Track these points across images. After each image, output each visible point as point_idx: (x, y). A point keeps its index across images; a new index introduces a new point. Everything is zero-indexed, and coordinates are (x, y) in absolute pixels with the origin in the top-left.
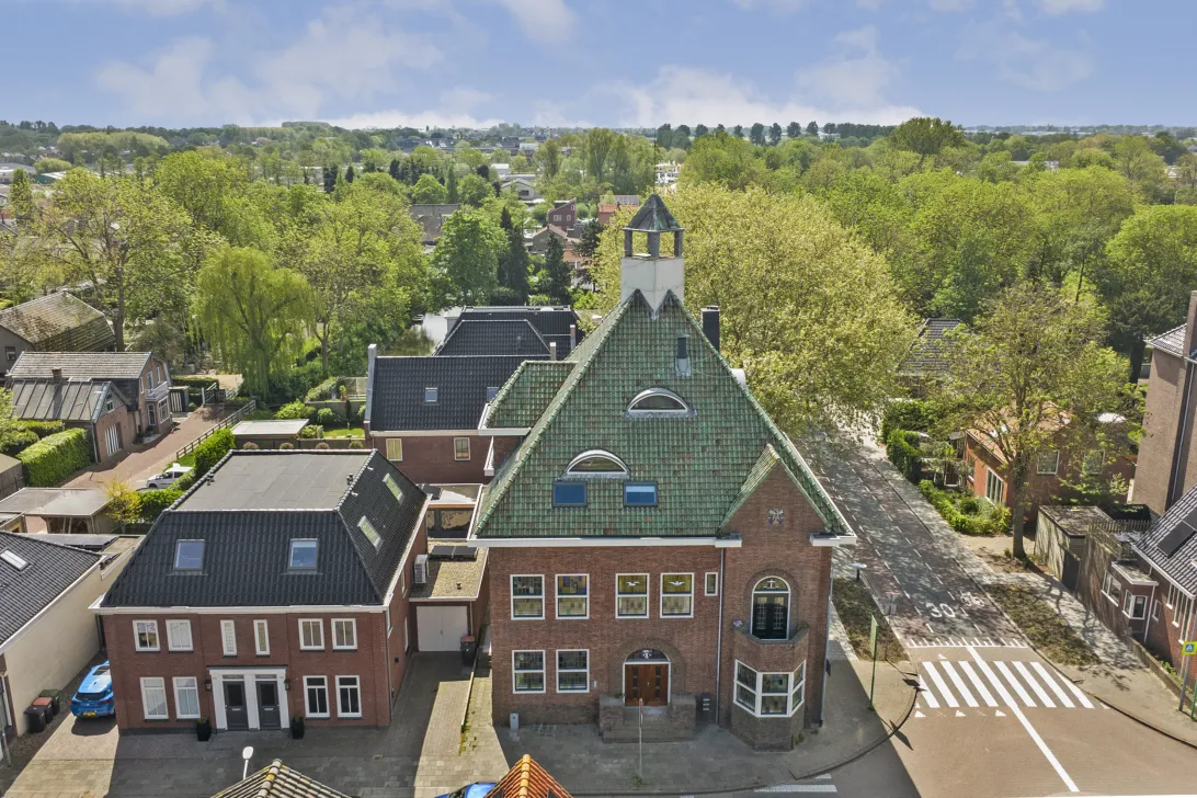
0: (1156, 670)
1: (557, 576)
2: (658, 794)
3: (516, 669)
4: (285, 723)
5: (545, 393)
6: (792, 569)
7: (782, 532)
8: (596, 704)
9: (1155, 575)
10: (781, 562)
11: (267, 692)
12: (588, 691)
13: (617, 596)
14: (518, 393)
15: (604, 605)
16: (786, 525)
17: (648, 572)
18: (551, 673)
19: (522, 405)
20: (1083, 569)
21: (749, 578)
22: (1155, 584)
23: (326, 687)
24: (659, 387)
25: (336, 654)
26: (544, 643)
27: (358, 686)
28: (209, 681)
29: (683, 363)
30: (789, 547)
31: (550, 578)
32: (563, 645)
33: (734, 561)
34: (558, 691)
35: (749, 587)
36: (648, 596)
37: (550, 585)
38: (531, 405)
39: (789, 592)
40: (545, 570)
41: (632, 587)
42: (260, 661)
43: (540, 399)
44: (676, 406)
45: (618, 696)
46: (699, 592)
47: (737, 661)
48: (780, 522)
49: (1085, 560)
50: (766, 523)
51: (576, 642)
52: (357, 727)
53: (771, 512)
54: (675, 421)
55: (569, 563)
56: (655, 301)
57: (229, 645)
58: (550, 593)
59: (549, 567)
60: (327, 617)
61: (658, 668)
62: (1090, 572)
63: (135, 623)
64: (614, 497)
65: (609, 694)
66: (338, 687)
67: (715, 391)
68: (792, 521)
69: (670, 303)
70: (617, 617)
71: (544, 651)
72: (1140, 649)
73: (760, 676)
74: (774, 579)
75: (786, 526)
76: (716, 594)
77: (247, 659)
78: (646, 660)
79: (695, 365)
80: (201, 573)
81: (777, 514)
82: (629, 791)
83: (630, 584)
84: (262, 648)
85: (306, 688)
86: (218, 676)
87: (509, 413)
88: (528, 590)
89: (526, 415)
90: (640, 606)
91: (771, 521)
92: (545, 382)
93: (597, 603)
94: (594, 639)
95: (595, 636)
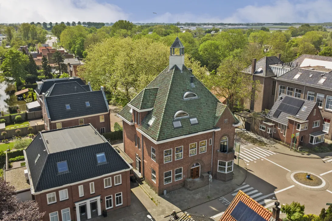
0: (280, 143)
2: (215, 199)
3: (165, 177)
4: (100, 213)
5: (153, 97)
6: (228, 134)
7: (227, 125)
8: (185, 182)
9: (274, 122)
10: (226, 132)
11: (94, 206)
12: (182, 179)
13: (190, 150)
14: (146, 98)
15: (186, 153)
16: (228, 123)
17: (197, 142)
18: (173, 176)
19: (148, 101)
20: (252, 125)
21: (220, 138)
22: (274, 124)
23: (112, 198)
24: (189, 91)
25: (116, 187)
26: (172, 168)
27: (121, 195)
28: (75, 208)
29: (193, 84)
30: (228, 129)
31: (174, 149)
32: (176, 167)
33: (217, 134)
34: (175, 181)
35: (220, 140)
36: (196, 148)
37: (174, 151)
38: (150, 101)
39: (228, 140)
42: (91, 196)
43: (152, 99)
44: (195, 96)
46: (208, 144)
47: (218, 160)
49: (252, 123)
51: (180, 166)
52: (122, 208)
54: (195, 100)
55: (179, 144)
56: (181, 68)
57: (81, 193)
58: (174, 153)
59: (173, 146)
60: (112, 176)
61: (197, 168)
62: (254, 126)
63: (47, 195)
64: (188, 123)
65: (187, 178)
66: (116, 197)
67: (202, 91)
68: (229, 121)
69: (184, 68)
70: (189, 156)
71: (172, 170)
72: (274, 140)
73: (227, 163)
74: (225, 137)
76: (211, 144)
77: (88, 196)
78: (195, 166)
79: (195, 84)
80: (69, 172)
81: (226, 120)
82: (208, 201)
83: (192, 146)
84: (92, 191)
85: (106, 200)
86: (77, 205)
87: (145, 104)
88: (168, 154)
89: (150, 104)
91: (225, 122)
92: (152, 94)
93: (185, 153)
94: (184, 164)
95: (184, 163)
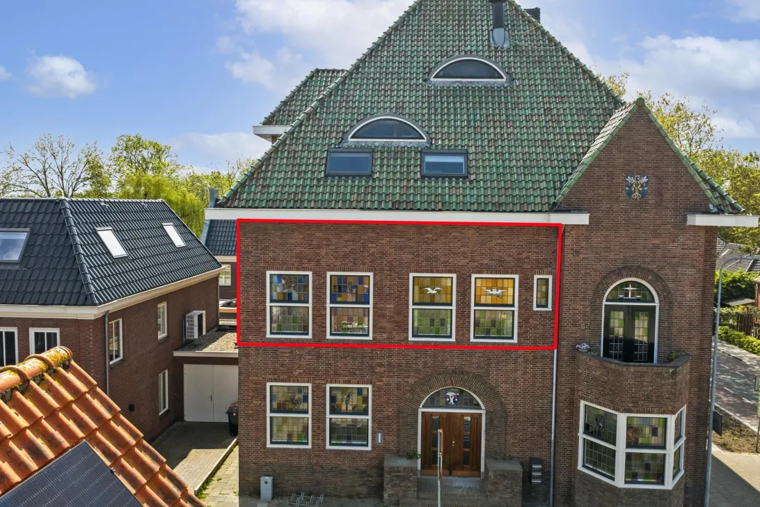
1: (329, 274)
3: (272, 411)
6: (661, 268)
7: (646, 211)
8: (380, 468)
10: (644, 255)
12: (369, 448)
13: (411, 307)
15: (393, 319)
16: (652, 199)
17: (455, 272)
18: (319, 419)
21: (598, 279)
26: (311, 374)
29: (499, 33)
30: (656, 233)
31: (320, 276)
32: (335, 377)
33: (577, 253)
34: (328, 447)
35: (598, 293)
36: (454, 307)
37: (319, 288)
39: (657, 304)
40: (313, 264)
41: (432, 296)
44: (494, 74)
45: (412, 456)
46: (525, 304)
47: (582, 403)
48: (643, 194)
50: (623, 195)
51: (354, 374)
53: (629, 179)
54: (490, 90)
55: (346, 256)
58: (319, 299)
59: (319, 261)
60: (23, 325)
61: (467, 419)
64: (409, 166)
65: (398, 454)
68: (661, 195)
70: (411, 338)
71: (310, 385)
73: (622, 419)
74: (634, 284)
75: (652, 202)
76: (549, 307)
78: (450, 407)
88: (290, 295)
90: (443, 323)
93: (383, 316)
94: (378, 369)
95: (381, 365)
